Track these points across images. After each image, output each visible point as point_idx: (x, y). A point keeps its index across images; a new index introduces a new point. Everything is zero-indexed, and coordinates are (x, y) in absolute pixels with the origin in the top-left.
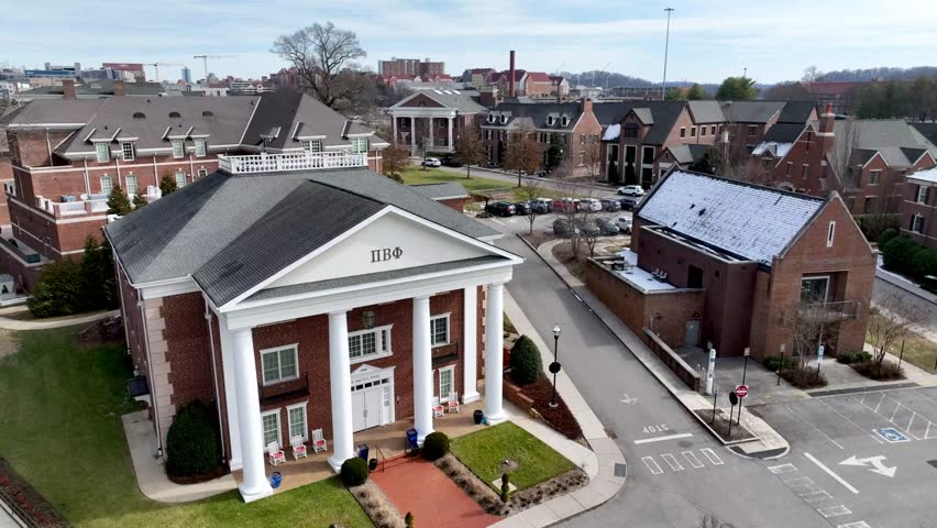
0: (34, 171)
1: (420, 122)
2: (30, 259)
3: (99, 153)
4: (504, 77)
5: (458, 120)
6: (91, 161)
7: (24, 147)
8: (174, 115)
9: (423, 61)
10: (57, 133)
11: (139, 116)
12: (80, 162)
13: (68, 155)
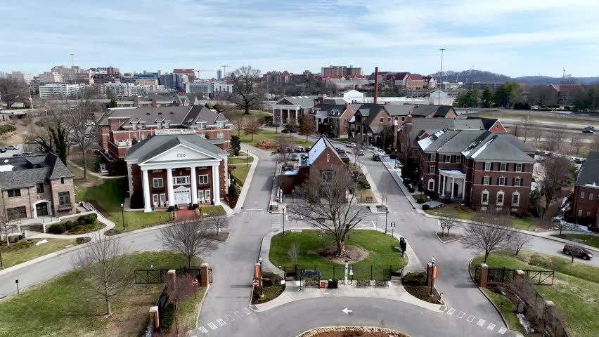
0: (114, 132)
1: (285, 111)
2: (111, 159)
3: (134, 127)
4: (394, 77)
5: (300, 111)
6: (131, 129)
7: (112, 125)
8: (160, 114)
9: (348, 67)
10: (122, 120)
11: (148, 114)
12: (128, 129)
13: (124, 127)
